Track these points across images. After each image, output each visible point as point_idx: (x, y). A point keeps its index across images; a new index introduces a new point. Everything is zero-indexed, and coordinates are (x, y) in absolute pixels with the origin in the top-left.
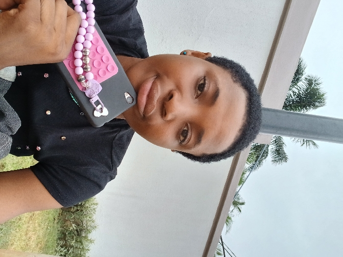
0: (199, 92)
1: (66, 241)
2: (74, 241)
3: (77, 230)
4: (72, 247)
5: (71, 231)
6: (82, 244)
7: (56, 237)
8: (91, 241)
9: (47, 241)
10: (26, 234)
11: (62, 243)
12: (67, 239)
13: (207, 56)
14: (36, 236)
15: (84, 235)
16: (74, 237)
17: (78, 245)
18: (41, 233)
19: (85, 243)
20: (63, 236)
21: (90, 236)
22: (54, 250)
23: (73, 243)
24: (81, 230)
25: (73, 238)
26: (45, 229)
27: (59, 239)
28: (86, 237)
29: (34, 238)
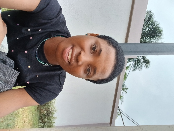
2: (47, 119)
3: (47, 114)
4: (46, 122)
5: (44, 115)
6: (51, 120)
7: (38, 118)
8: (55, 118)
9: (33, 121)
10: (23, 119)
11: (41, 121)
12: (43, 119)
13: (97, 35)
14: (28, 119)
16: (47, 117)
22: (37, 125)
26: (31, 116)
28: (52, 117)
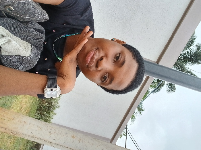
0: (116, 60)
1: (41, 111)
3: (48, 107)
4: (44, 115)
5: (45, 107)
6: (50, 114)
7: (36, 108)
8: (55, 114)
9: (31, 109)
10: (21, 104)
11: (39, 112)
12: (42, 110)
13: (124, 43)
14: (26, 105)
15: (51, 110)
17: (48, 115)
18: (29, 105)
19: (51, 114)
20: (40, 108)
21: (55, 111)
22: (34, 115)
23: (45, 113)
24: (50, 107)
25: (45, 110)
26: (31, 103)
27: (38, 109)
28: (52, 111)
29: (24, 106)
